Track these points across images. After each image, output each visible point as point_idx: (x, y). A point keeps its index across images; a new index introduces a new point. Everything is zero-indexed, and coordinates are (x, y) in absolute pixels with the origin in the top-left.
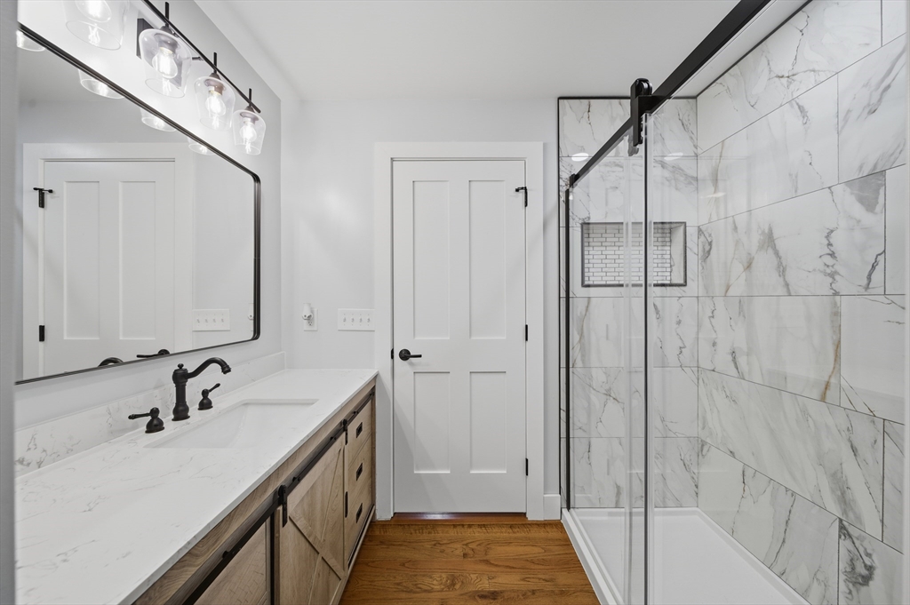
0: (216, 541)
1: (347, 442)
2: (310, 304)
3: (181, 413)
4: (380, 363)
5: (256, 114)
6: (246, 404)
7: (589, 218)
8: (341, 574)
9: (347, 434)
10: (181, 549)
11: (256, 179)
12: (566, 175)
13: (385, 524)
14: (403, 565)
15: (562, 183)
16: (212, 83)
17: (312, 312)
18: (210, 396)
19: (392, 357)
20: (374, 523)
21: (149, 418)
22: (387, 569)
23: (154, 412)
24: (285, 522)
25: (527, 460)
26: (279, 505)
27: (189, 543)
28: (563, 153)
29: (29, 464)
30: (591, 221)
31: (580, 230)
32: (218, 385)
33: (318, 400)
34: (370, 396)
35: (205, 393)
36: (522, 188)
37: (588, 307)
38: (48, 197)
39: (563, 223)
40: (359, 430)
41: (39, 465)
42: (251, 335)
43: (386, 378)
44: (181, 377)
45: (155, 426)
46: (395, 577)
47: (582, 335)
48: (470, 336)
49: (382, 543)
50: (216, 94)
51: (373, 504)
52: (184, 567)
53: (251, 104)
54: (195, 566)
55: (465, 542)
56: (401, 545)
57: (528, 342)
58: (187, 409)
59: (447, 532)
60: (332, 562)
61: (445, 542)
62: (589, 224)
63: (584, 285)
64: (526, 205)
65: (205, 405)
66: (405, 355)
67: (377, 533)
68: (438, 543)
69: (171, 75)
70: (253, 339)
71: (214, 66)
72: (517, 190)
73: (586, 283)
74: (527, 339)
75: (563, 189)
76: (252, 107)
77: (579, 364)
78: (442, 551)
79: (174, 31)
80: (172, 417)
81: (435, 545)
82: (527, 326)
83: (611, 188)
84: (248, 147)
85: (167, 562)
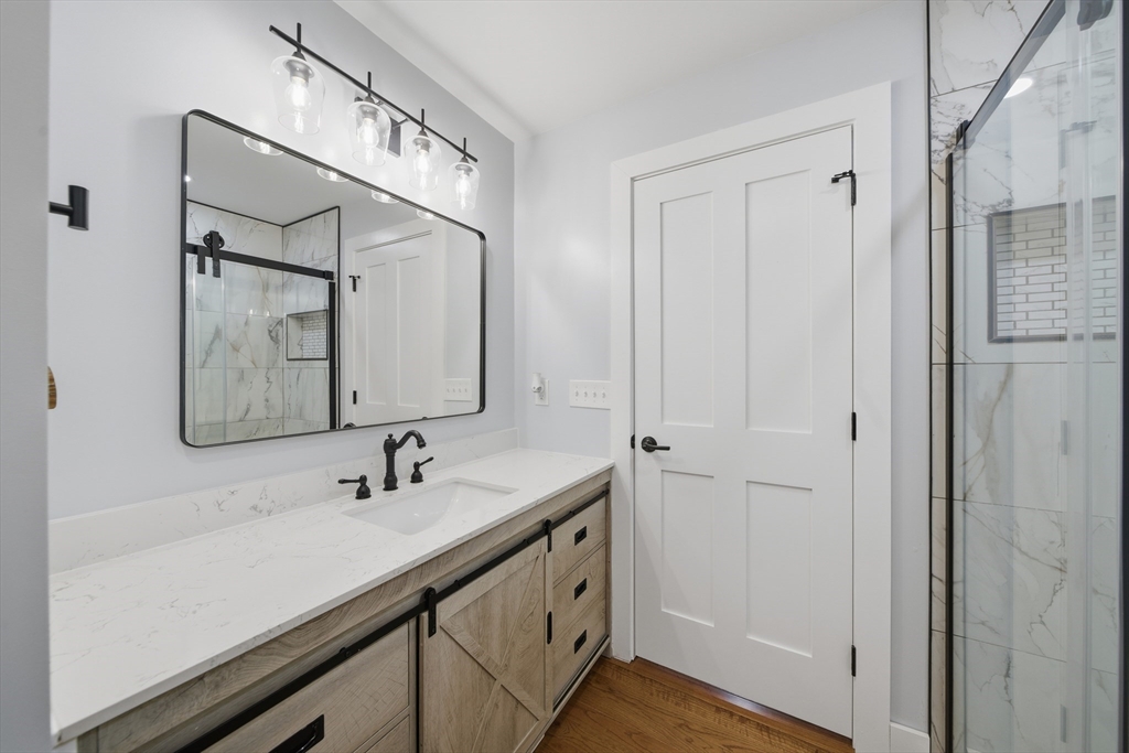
0: (319, 636)
1: (549, 550)
2: (540, 374)
3: (390, 484)
4: (616, 453)
5: (471, 163)
6: (457, 483)
7: (1010, 202)
8: (540, 713)
9: (550, 539)
10: (258, 636)
11: (482, 236)
12: (946, 128)
13: (621, 667)
14: (630, 735)
15: (936, 145)
16: (419, 141)
17: (542, 382)
18: (421, 469)
19: (633, 446)
20: (604, 660)
21: (358, 485)
22: (608, 730)
23: (363, 480)
24: (432, 632)
25: (854, 650)
26: (424, 611)
27: (270, 631)
28: (940, 84)
29: (261, 511)
30: (1015, 207)
31: (984, 228)
32: (431, 459)
33: (517, 490)
34: (601, 492)
35: (417, 466)
36: (844, 174)
37: (1005, 383)
38: (358, 281)
39: (939, 220)
40: (581, 536)
41: (269, 513)
42: (477, 406)
43: (624, 472)
44: (391, 447)
45: (363, 493)
46: (614, 747)
47: (988, 439)
48: (747, 426)
49: (611, 691)
50: (424, 152)
51: (607, 636)
52: (272, 654)
53: (466, 154)
54: (287, 657)
55: (728, 743)
56: (634, 705)
57: (856, 443)
58: (395, 480)
59: (704, 715)
60: (522, 695)
61: (696, 728)
62: (1009, 213)
63: (993, 338)
64: (854, 202)
65: (417, 478)
66: (650, 445)
67: (609, 675)
68: (685, 725)
69: (375, 143)
70: (480, 411)
71: (421, 124)
72: (835, 180)
73: (1000, 334)
74: (854, 438)
75: (940, 158)
76: (466, 156)
77: (980, 494)
78: (690, 741)
79: (376, 101)
80: (383, 486)
81: (680, 726)
82: (854, 415)
83: (1075, 126)
84: (463, 203)
85: (239, 646)
